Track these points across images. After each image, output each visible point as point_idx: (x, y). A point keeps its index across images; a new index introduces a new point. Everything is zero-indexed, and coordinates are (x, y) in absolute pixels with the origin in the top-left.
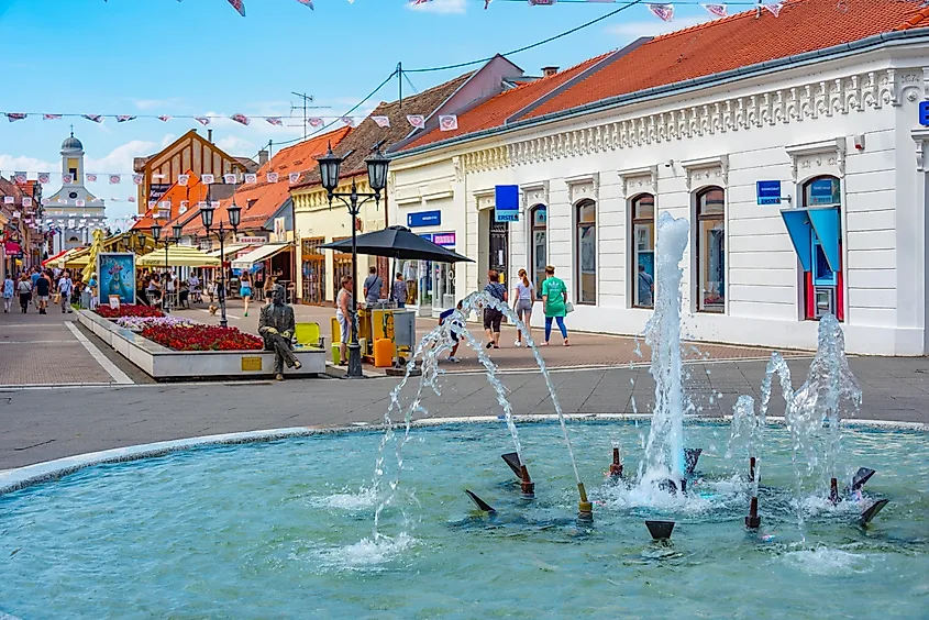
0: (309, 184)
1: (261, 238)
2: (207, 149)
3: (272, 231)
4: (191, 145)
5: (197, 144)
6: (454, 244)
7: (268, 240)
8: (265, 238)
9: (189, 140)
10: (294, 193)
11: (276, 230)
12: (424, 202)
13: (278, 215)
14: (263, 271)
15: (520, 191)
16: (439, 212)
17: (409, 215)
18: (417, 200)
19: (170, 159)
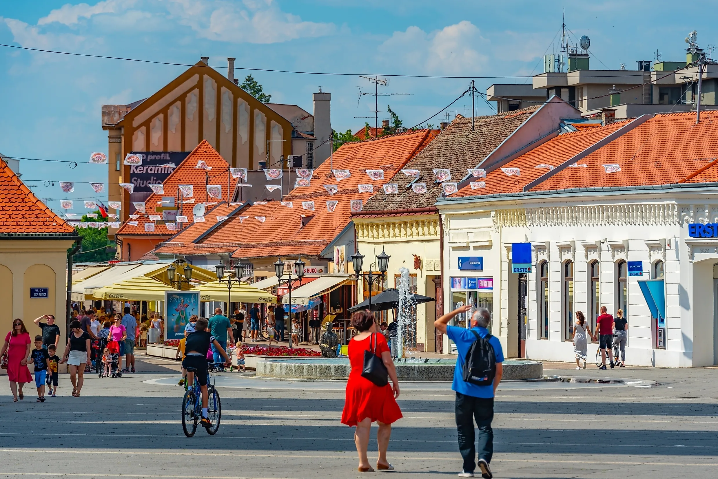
0: (372, 214)
1: (318, 268)
2: (227, 94)
3: (331, 260)
4: (200, 86)
5: (209, 85)
6: (492, 289)
7: (327, 270)
8: (322, 268)
9: (196, 77)
10: (356, 220)
11: (335, 259)
12: (471, 248)
13: (337, 240)
14: (320, 308)
15: (533, 248)
16: (482, 258)
17: (459, 258)
18: (465, 245)
19: (165, 111)
